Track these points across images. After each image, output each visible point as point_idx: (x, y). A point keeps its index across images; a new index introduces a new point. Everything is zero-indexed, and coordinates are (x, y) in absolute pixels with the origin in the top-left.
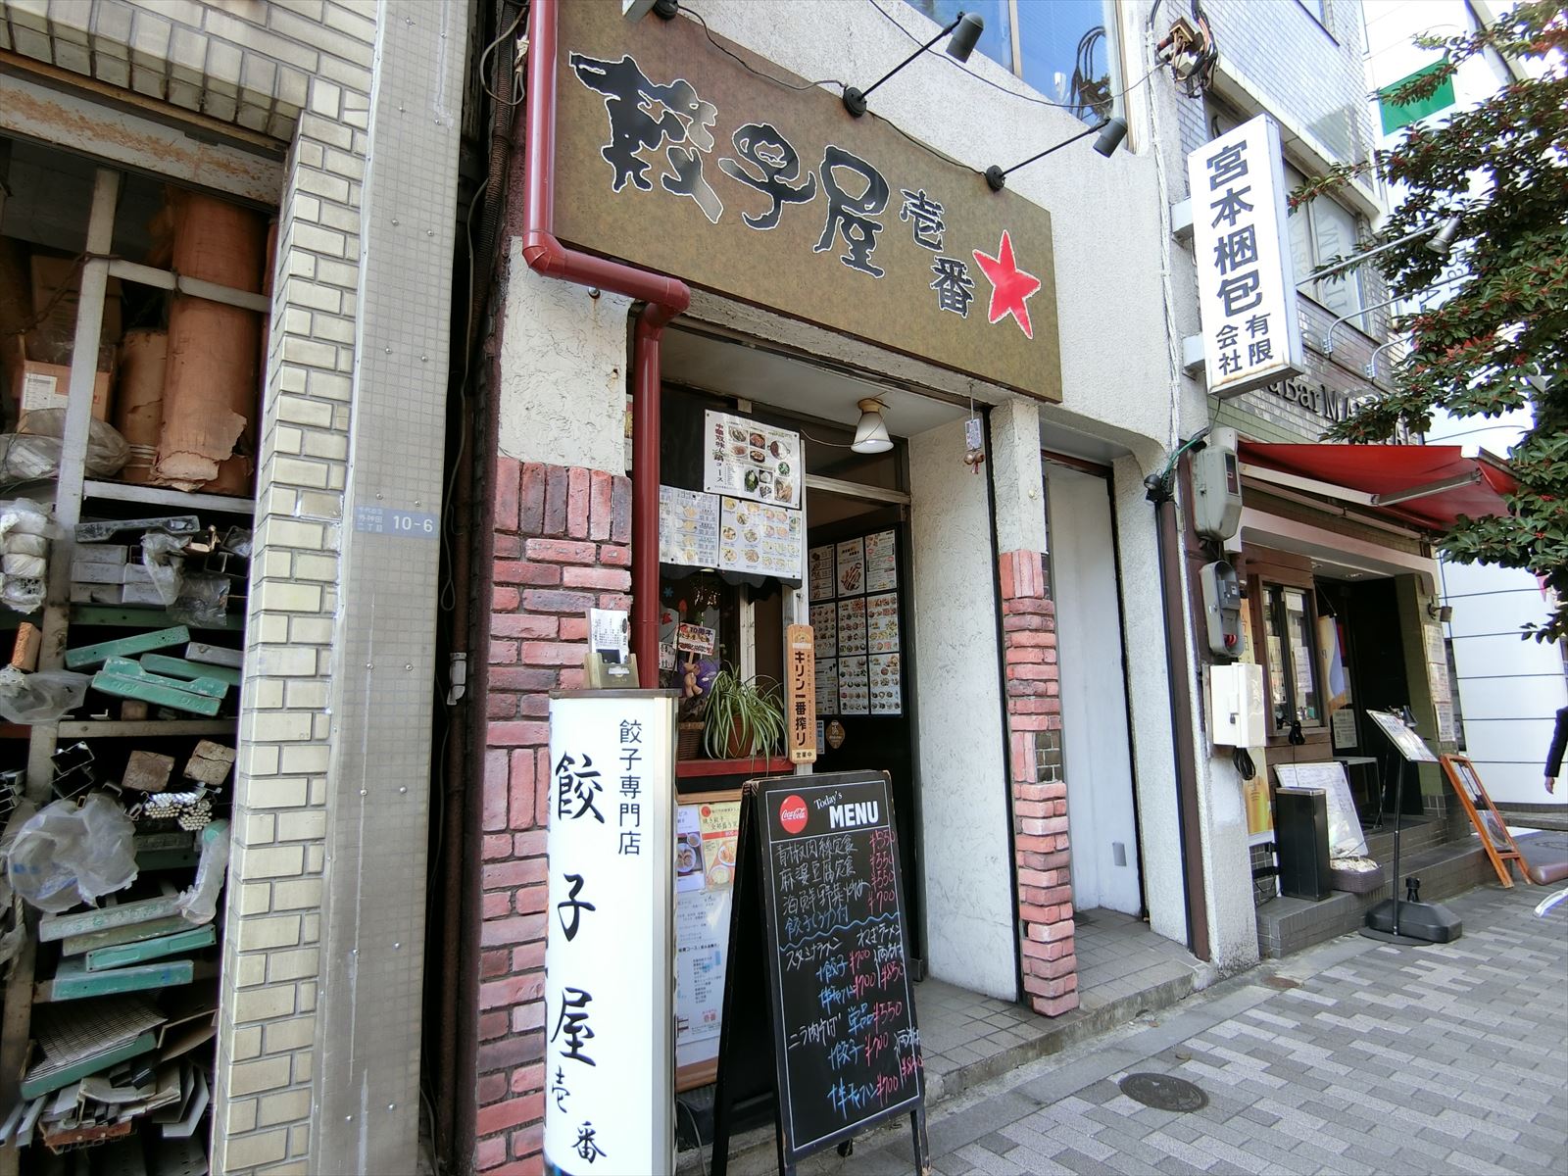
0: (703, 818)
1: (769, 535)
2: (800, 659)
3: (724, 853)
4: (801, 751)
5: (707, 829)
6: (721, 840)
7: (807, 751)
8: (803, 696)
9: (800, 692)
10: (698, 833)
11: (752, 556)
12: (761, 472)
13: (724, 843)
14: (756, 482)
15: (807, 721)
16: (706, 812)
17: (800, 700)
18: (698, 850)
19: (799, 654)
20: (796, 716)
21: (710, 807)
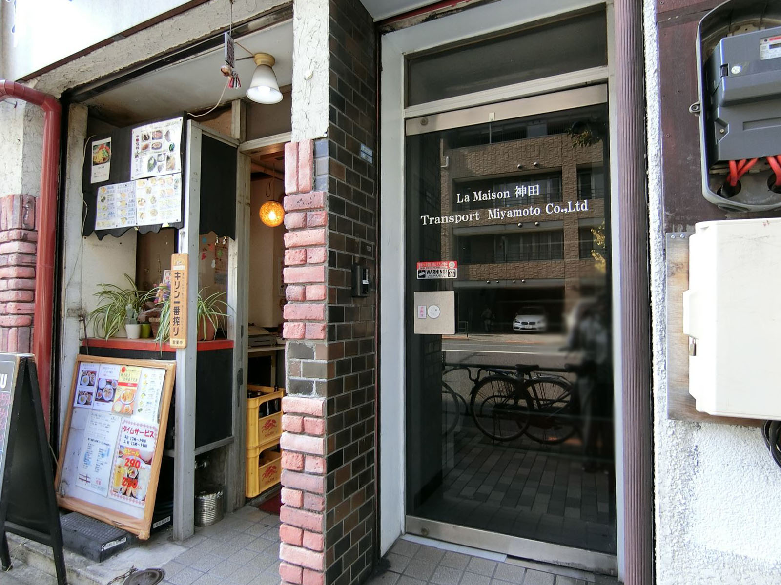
0: (121, 373)
1: (163, 196)
2: (177, 277)
3: (124, 395)
4: (176, 340)
5: (121, 380)
6: (125, 387)
7: (179, 340)
8: (179, 302)
9: (177, 300)
10: (117, 381)
11: (154, 213)
12: (159, 155)
13: (126, 389)
14: (155, 163)
15: (180, 319)
16: (123, 370)
17: (177, 305)
18: (115, 390)
19: (178, 273)
20: (174, 316)
21: (126, 367)
